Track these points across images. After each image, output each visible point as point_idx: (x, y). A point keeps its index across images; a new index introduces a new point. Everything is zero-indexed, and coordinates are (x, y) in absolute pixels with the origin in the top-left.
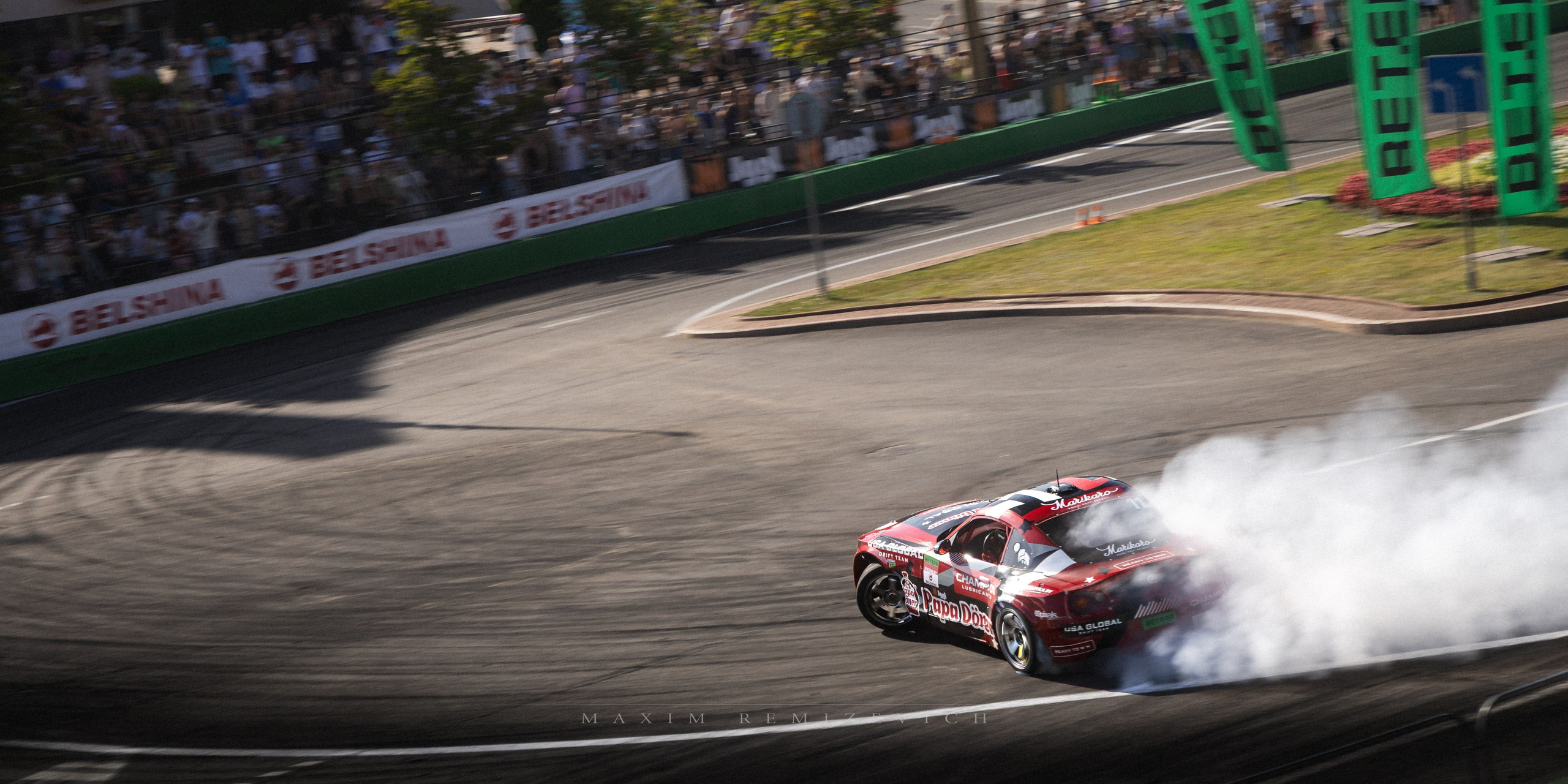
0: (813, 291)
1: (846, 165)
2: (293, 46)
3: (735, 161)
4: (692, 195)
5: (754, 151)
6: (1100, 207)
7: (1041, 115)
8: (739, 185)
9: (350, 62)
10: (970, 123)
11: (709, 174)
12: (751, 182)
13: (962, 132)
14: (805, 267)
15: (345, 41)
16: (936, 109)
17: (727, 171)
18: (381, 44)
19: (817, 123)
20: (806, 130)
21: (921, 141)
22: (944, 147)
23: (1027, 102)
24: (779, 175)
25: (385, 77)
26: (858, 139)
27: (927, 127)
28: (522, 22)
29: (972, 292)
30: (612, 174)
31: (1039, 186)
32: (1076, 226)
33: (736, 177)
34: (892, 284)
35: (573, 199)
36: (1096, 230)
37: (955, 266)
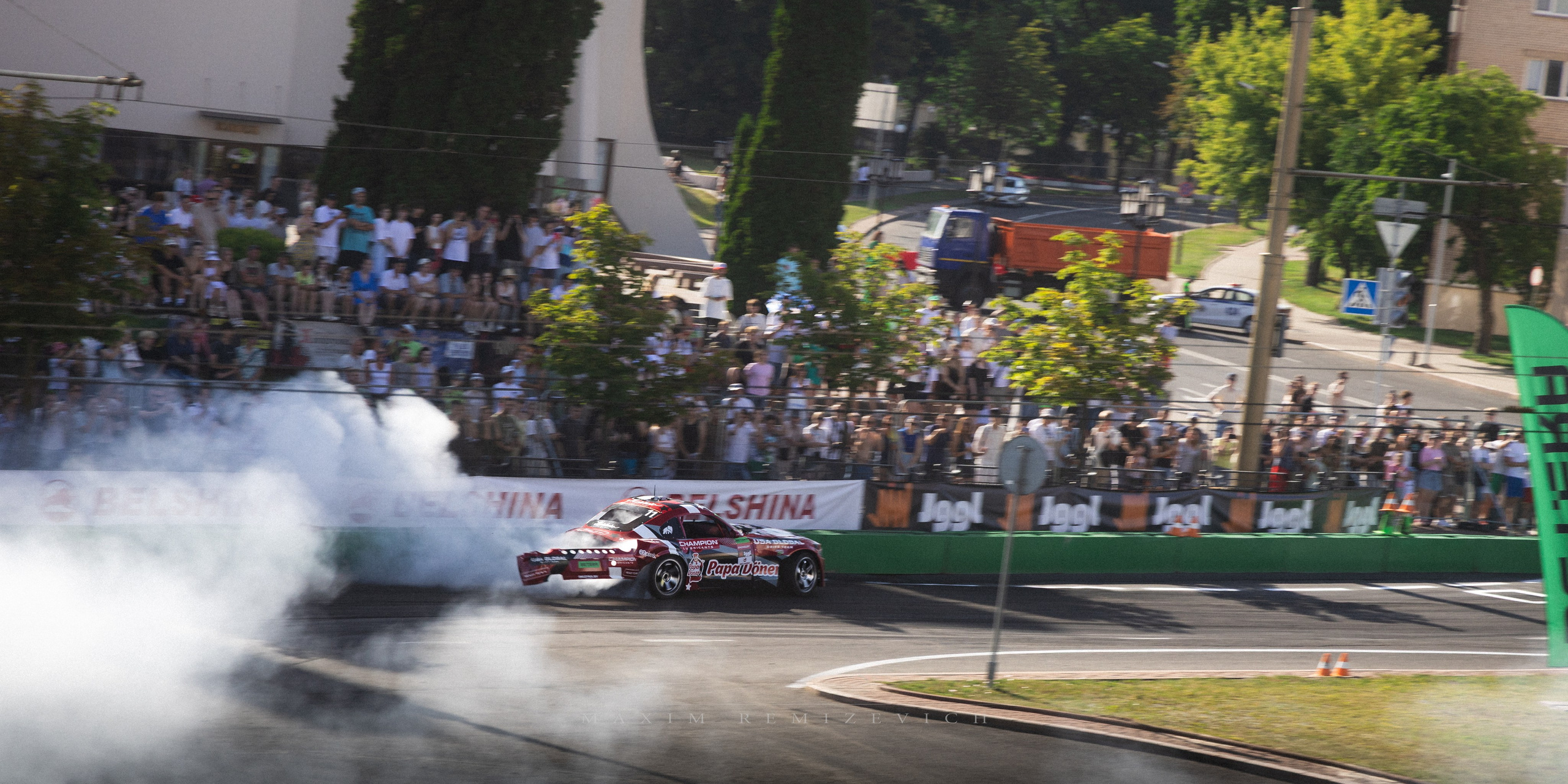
0: (981, 675)
1: (1058, 532)
2: (446, 239)
3: (930, 498)
4: (866, 524)
5: (958, 493)
6: (1346, 658)
7: (1305, 531)
8: (928, 527)
9: (509, 272)
10: (1219, 519)
11: (894, 504)
12: (939, 528)
13: (1205, 529)
14: (978, 645)
15: (510, 247)
16: (1185, 494)
17: (917, 507)
18: (551, 261)
19: (1037, 477)
20: (1021, 482)
21: (1159, 528)
22: (1180, 541)
23: (1295, 512)
24: (974, 526)
25: (545, 299)
26: (1082, 507)
27: (1167, 513)
28: (720, 273)
29: (1167, 723)
30: (777, 478)
31: (1282, 615)
32: (1316, 674)
33: (925, 517)
34: (1075, 688)
35: (724, 497)
36: (1336, 684)
37: (1157, 687)
